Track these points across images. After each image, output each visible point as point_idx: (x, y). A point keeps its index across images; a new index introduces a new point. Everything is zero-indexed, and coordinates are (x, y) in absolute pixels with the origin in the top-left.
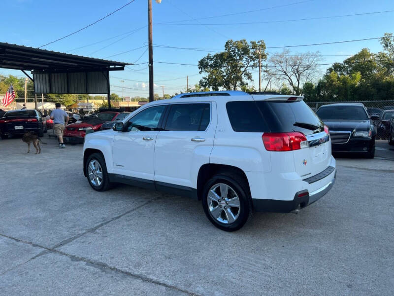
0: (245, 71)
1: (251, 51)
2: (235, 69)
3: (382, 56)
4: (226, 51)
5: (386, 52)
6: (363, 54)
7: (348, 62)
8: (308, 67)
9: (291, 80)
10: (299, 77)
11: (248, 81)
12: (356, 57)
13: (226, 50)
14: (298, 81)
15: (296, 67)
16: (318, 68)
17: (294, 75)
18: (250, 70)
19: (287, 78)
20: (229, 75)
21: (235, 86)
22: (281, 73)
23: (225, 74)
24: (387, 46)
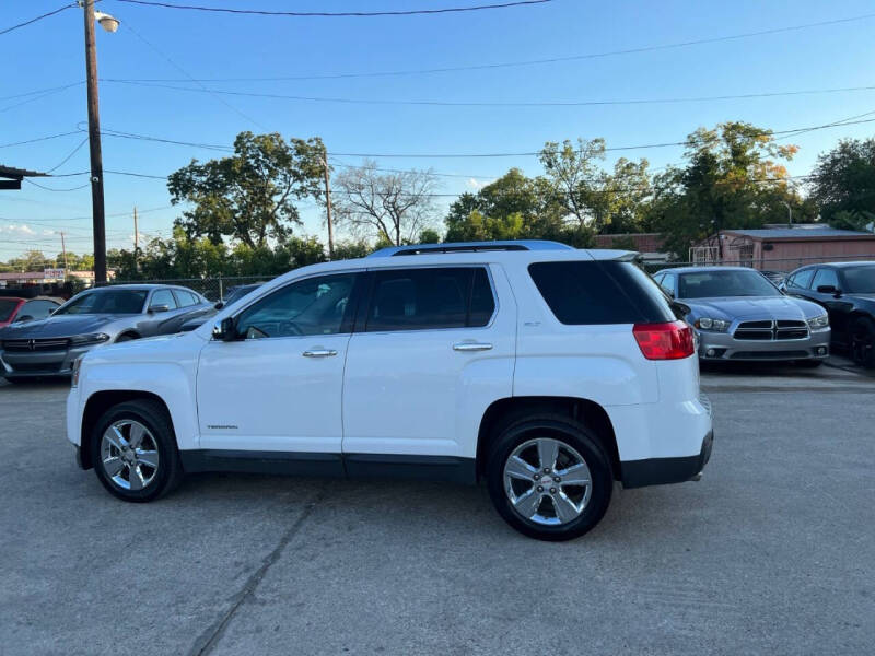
0: (283, 201)
1: (296, 159)
2: (261, 195)
3: (542, 183)
4: (238, 155)
5: (548, 177)
6: (512, 179)
7: (487, 192)
8: (414, 200)
9: (383, 225)
10: (398, 218)
11: (292, 225)
12: (501, 184)
13: (236, 152)
14: (397, 227)
15: (391, 199)
16: (434, 203)
17: (388, 214)
18: (292, 200)
19: (375, 220)
20: (246, 209)
21: (262, 234)
22: (361, 209)
23: (235, 206)
24: (550, 165)
